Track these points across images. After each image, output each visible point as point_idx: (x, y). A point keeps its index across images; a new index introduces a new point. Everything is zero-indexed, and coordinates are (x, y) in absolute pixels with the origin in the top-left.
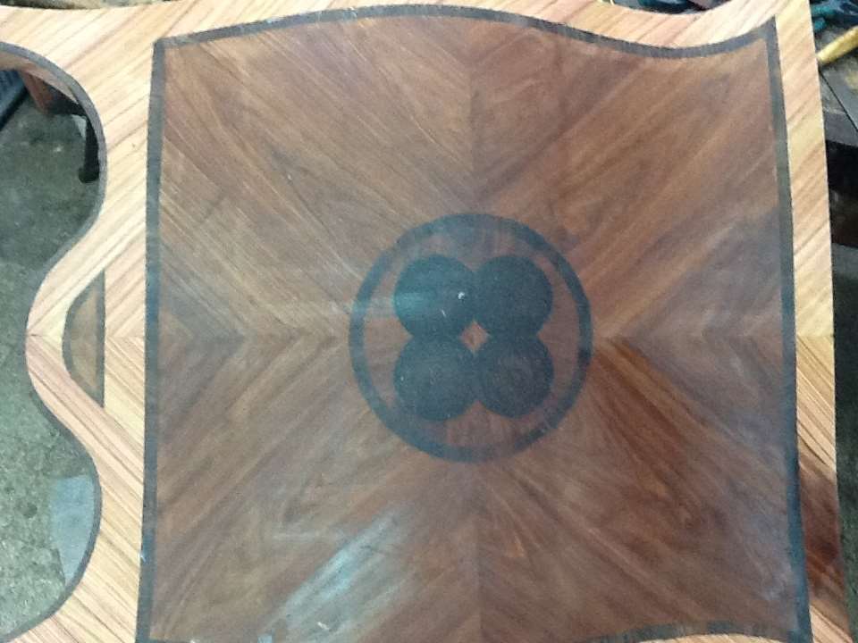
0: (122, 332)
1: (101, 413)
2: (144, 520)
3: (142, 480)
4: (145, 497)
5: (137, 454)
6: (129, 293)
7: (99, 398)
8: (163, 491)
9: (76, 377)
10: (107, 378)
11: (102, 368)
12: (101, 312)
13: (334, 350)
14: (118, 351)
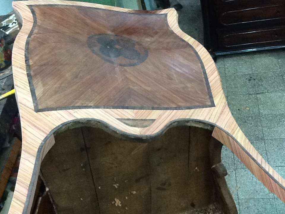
0: (133, 115)
1: (157, 120)
2: (182, 109)
3: (172, 111)
4: (176, 110)
5: (166, 112)
6: (121, 113)
7: (153, 120)
8: (174, 106)
9: (149, 125)
10: (147, 118)
11: (144, 120)
12: (128, 119)
13: (128, 70)
14: (139, 116)
